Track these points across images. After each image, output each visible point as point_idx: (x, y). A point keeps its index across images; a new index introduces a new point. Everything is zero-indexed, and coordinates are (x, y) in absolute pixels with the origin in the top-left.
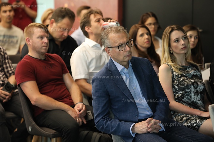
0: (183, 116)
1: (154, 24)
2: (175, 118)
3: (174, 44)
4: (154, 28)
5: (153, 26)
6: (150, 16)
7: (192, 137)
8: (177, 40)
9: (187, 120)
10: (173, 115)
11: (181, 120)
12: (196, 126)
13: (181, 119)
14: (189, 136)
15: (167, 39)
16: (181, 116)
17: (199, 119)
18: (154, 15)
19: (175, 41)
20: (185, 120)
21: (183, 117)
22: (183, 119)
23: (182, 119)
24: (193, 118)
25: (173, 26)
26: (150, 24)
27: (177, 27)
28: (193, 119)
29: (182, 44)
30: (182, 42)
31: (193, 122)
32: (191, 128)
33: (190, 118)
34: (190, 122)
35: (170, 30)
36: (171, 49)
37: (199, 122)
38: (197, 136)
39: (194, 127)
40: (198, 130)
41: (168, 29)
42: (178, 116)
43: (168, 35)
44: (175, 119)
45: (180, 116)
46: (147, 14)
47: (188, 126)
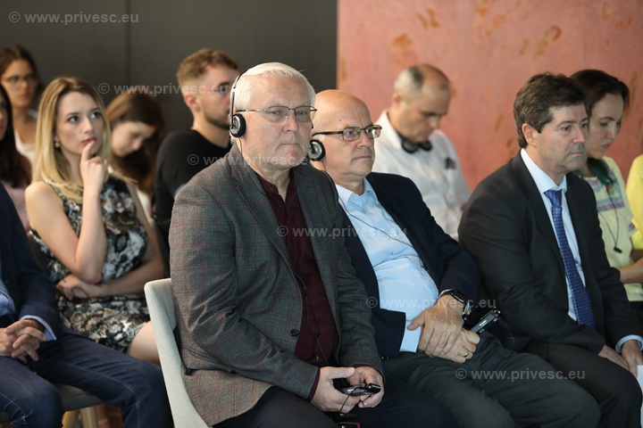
0: (88, 314)
1: (26, 78)
2: (67, 320)
3: (65, 127)
4: (28, 88)
5: (23, 85)
6: (16, 58)
7: (109, 367)
8: (76, 118)
9: (99, 325)
10: (63, 311)
11: (83, 326)
12: (121, 340)
13: (83, 322)
14: (101, 364)
15: (50, 110)
16: (84, 315)
17: (129, 321)
18: (26, 56)
19: (69, 120)
20: (93, 325)
21: (89, 318)
22: (90, 323)
23: (86, 323)
24: (113, 320)
25: (70, 80)
26: (16, 78)
27: (80, 84)
28: (115, 323)
29: (85, 130)
30: (86, 125)
31: (115, 329)
32: (110, 346)
33: (105, 319)
34: (107, 331)
35: (60, 89)
36: (57, 139)
37: (128, 330)
38: (121, 364)
39: (116, 345)
40: (126, 350)
41: (55, 86)
42: (76, 316)
43: (53, 99)
44: (68, 324)
45: (80, 315)
46: (8, 51)
47: (102, 341)
